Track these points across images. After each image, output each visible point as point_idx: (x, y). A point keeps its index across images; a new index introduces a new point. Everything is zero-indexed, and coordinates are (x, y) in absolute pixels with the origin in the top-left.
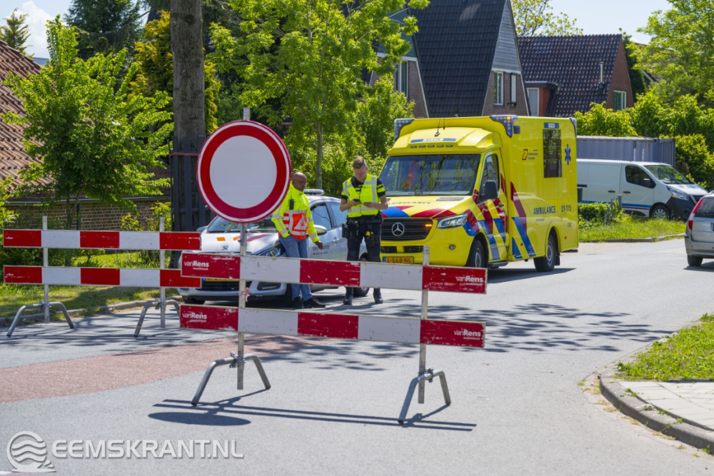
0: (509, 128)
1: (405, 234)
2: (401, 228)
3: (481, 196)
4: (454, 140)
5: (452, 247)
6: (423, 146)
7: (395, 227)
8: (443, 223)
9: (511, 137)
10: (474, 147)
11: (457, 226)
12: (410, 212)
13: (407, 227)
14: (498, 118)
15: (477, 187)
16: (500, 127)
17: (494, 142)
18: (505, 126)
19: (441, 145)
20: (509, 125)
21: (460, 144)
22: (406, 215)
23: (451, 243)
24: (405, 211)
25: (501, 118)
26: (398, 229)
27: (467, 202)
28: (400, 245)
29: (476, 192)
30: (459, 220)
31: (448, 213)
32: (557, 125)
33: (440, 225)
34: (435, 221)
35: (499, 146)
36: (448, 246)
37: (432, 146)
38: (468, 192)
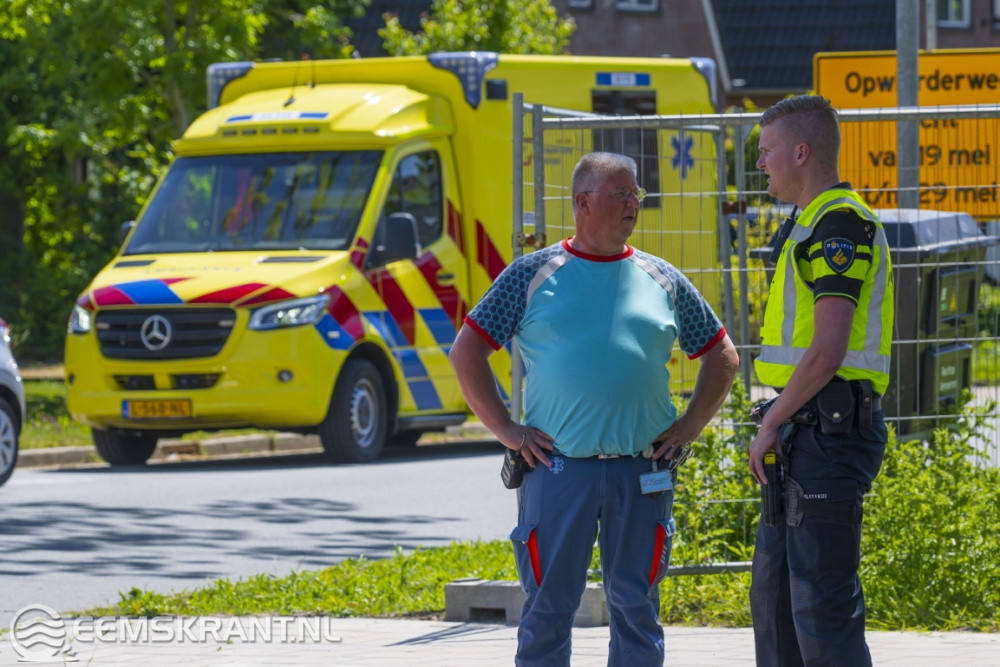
0: (472, 87)
1: (174, 343)
2: (162, 329)
3: (374, 252)
4: (323, 115)
5: (284, 375)
6: (251, 132)
7: (150, 329)
8: (266, 318)
9: (475, 106)
10: (370, 134)
11: (300, 325)
12: (184, 291)
13: (176, 327)
14: (445, 63)
15: (365, 229)
16: (450, 83)
17: (430, 119)
18: (463, 79)
19: (291, 130)
20: (471, 79)
21: (339, 126)
22: (176, 299)
23: (283, 365)
24: (174, 288)
25: (453, 63)
26: (156, 333)
27: (336, 268)
28: (162, 371)
29: (361, 242)
30: (308, 310)
31: (278, 295)
32: (643, 78)
33: (257, 323)
34: (242, 314)
35: (446, 129)
36: (274, 373)
37: (270, 130)
38: (342, 242)
